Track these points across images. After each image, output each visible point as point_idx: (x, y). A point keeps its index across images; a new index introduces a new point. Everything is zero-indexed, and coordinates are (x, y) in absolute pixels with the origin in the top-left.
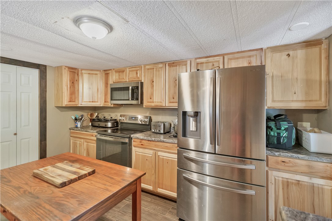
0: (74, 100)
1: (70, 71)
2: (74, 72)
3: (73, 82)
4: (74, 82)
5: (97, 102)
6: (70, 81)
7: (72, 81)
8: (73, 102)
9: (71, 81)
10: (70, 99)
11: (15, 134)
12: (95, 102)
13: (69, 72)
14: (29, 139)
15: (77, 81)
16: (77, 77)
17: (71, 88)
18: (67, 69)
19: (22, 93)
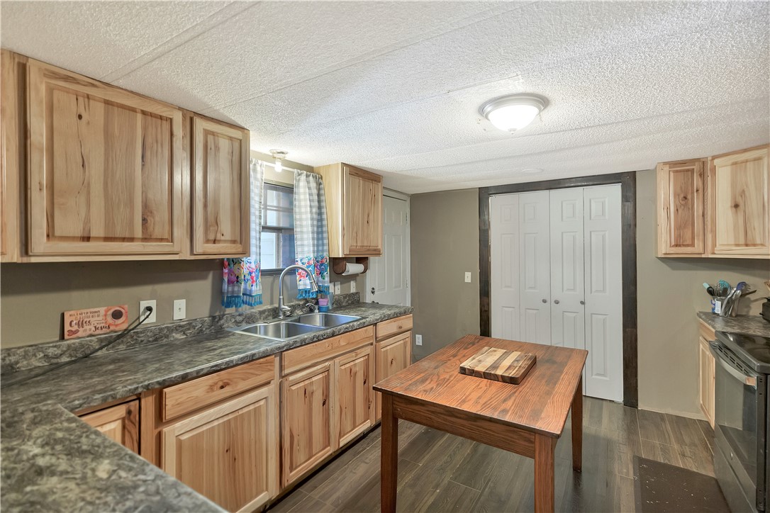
0: (689, 242)
1: (675, 172)
2: (688, 170)
3: (685, 198)
4: (689, 197)
5: (762, 245)
6: (676, 195)
7: (682, 196)
8: (688, 245)
9: (679, 195)
10: (676, 239)
11: (583, 303)
12: (754, 245)
13: (672, 174)
14: (605, 316)
15: (697, 191)
16: (697, 181)
17: (680, 211)
18: (667, 168)
19: (592, 233)
